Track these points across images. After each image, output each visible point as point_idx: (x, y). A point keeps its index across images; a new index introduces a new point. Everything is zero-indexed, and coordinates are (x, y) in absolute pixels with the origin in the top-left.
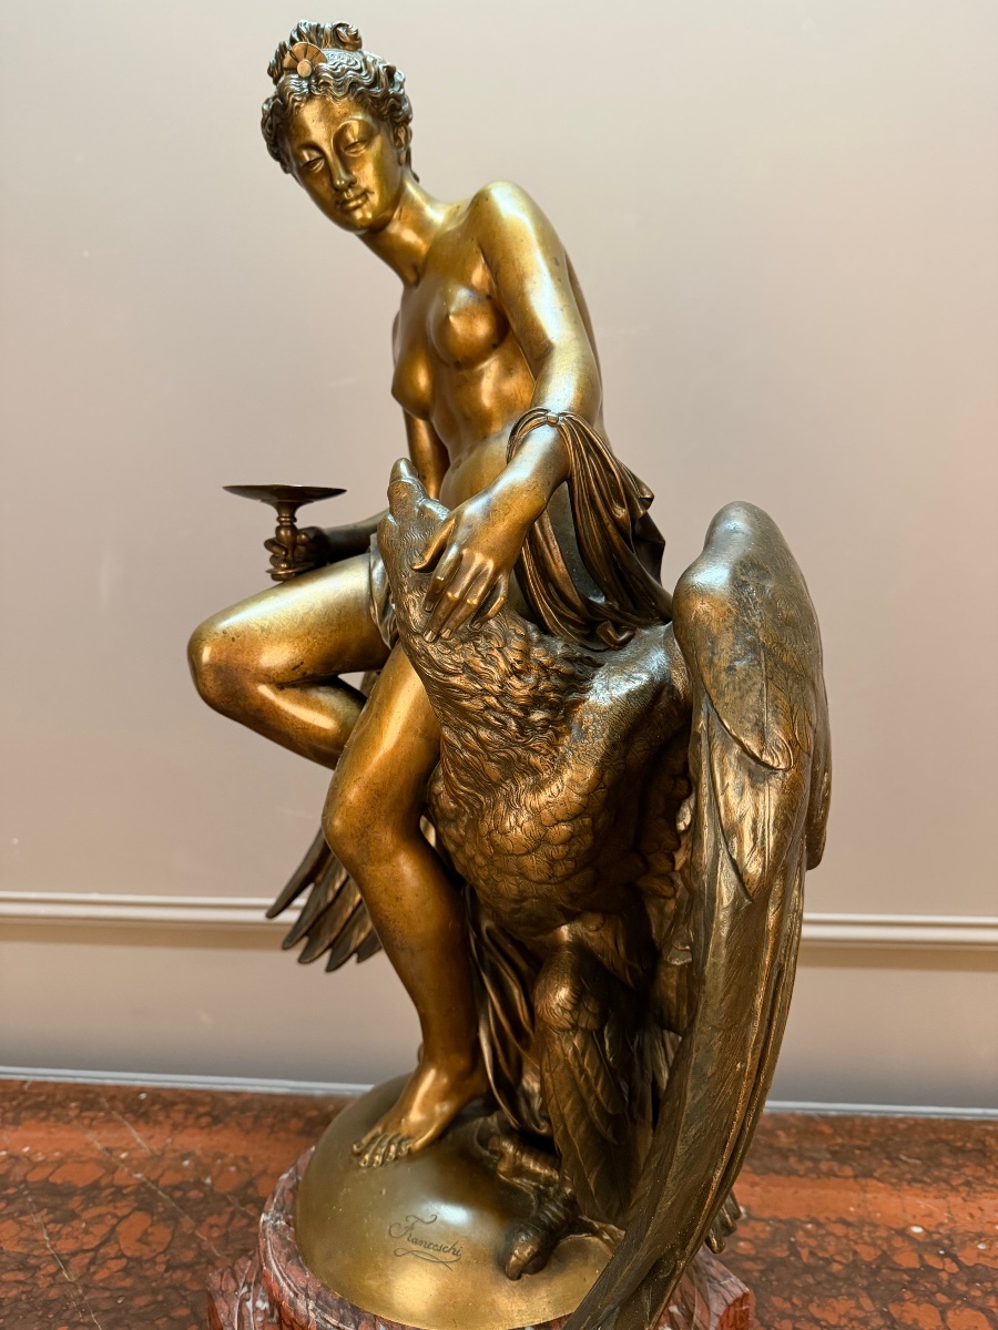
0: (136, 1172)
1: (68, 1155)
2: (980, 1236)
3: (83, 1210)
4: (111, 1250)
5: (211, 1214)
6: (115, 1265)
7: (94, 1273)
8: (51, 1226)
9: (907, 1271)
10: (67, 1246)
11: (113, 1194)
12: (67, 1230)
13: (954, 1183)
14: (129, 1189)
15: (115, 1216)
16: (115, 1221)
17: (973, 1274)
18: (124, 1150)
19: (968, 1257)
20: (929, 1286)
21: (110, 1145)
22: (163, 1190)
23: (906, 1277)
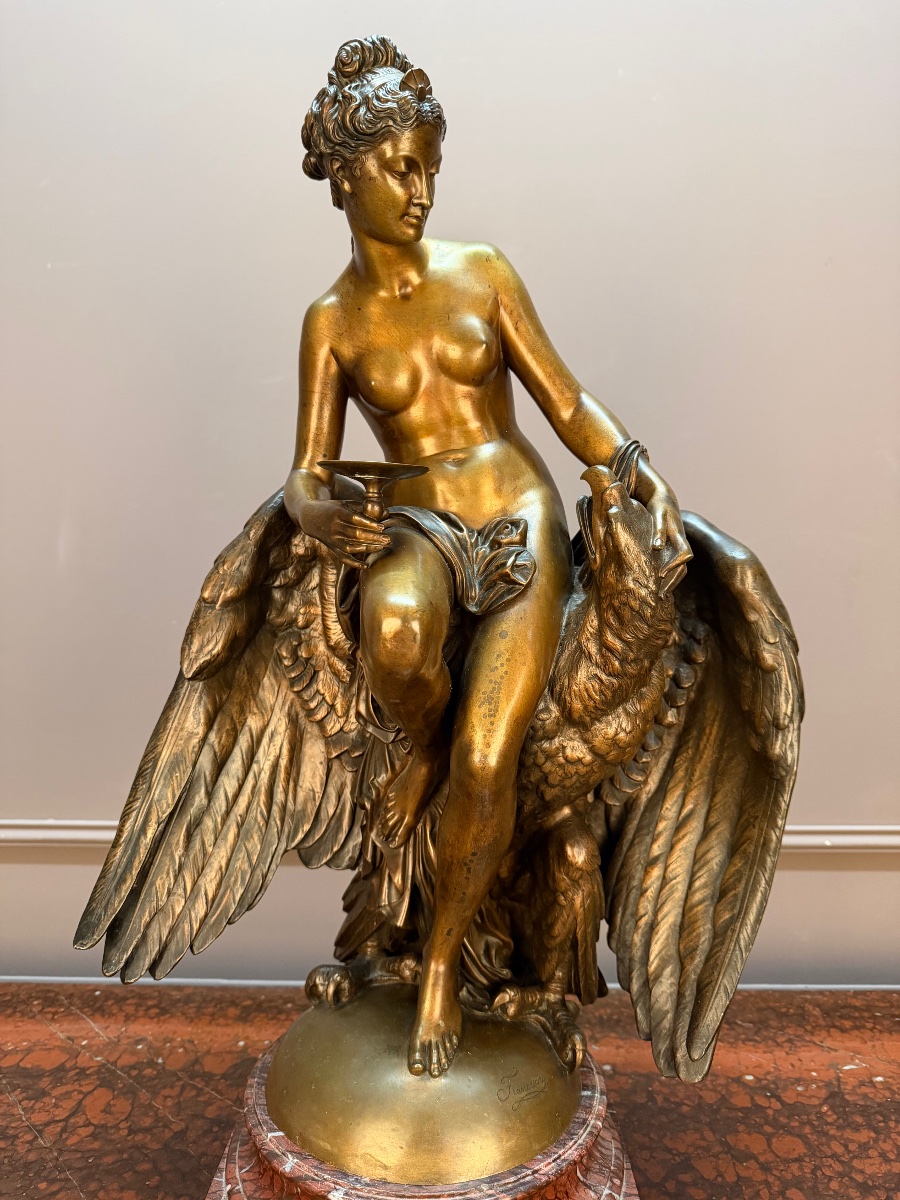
0: (96, 1057)
1: (35, 1045)
2: (798, 1081)
3: (53, 1088)
4: (81, 1120)
5: (165, 1087)
6: (84, 1132)
7: (67, 1139)
8: (24, 1103)
9: (741, 1110)
10: (39, 1118)
11: (77, 1074)
12: (39, 1105)
13: (779, 1041)
14: (91, 1070)
15: (80, 1092)
16: (81, 1096)
17: (793, 1110)
18: (85, 1039)
19: (789, 1097)
20: (758, 1120)
21: (72, 1034)
22: (121, 1070)
23: (740, 1114)
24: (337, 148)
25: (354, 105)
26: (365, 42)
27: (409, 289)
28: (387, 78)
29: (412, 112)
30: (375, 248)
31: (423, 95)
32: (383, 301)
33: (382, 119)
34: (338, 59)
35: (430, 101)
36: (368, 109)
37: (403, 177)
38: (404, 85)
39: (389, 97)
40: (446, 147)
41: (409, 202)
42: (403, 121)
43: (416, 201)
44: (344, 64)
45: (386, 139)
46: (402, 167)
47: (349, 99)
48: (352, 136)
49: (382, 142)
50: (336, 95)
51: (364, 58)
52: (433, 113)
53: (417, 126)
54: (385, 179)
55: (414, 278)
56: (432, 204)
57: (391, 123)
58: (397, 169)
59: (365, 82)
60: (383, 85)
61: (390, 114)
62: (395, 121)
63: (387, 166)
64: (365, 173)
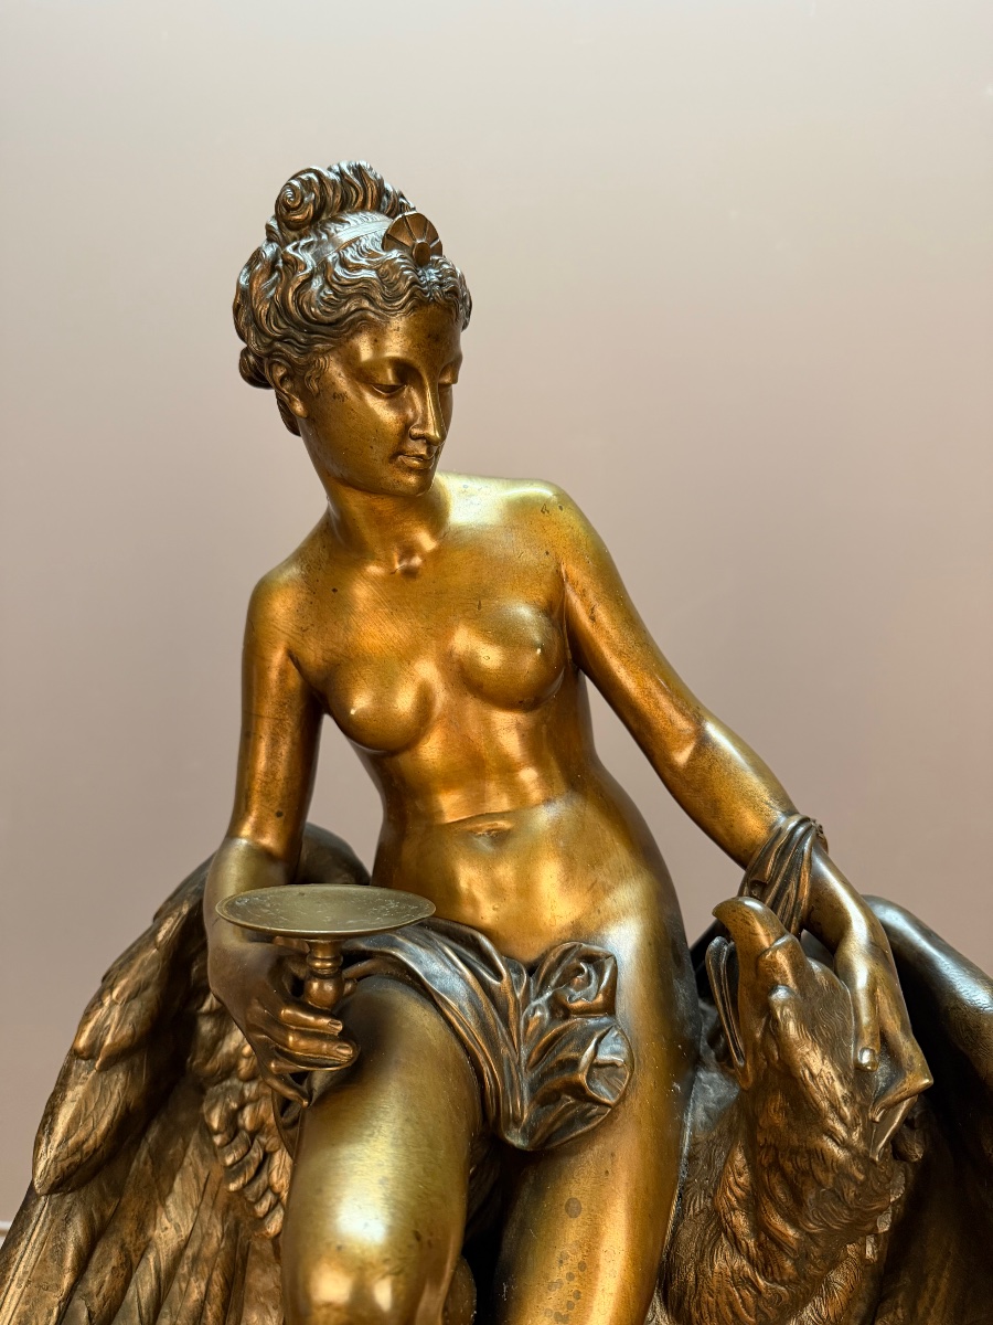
24: (278, 345)
25: (301, 276)
26: (326, 173)
27: (417, 561)
28: (363, 229)
29: (403, 286)
30: (356, 502)
31: (425, 255)
32: (374, 580)
33: (350, 297)
34: (281, 204)
35: (436, 264)
36: (327, 282)
37: (392, 394)
38: (389, 240)
39: (363, 261)
40: (469, 341)
41: (405, 431)
42: (388, 300)
43: (416, 431)
44: (289, 209)
45: (358, 331)
46: (389, 376)
47: (293, 265)
48: (299, 327)
49: (352, 336)
50: (275, 261)
51: (324, 199)
52: (441, 285)
53: (413, 308)
54: (361, 397)
55: (426, 541)
56: (443, 436)
57: (366, 304)
58: (380, 380)
59: (324, 237)
60: (354, 241)
61: (364, 289)
62: (372, 301)
63: (363, 376)
64: (328, 386)
